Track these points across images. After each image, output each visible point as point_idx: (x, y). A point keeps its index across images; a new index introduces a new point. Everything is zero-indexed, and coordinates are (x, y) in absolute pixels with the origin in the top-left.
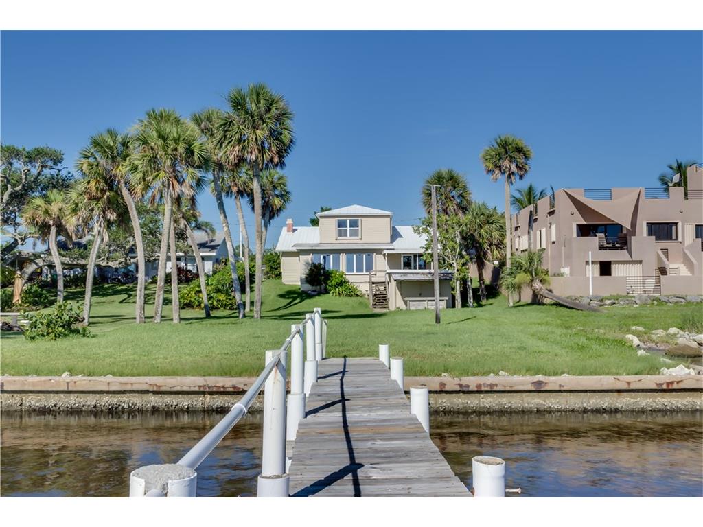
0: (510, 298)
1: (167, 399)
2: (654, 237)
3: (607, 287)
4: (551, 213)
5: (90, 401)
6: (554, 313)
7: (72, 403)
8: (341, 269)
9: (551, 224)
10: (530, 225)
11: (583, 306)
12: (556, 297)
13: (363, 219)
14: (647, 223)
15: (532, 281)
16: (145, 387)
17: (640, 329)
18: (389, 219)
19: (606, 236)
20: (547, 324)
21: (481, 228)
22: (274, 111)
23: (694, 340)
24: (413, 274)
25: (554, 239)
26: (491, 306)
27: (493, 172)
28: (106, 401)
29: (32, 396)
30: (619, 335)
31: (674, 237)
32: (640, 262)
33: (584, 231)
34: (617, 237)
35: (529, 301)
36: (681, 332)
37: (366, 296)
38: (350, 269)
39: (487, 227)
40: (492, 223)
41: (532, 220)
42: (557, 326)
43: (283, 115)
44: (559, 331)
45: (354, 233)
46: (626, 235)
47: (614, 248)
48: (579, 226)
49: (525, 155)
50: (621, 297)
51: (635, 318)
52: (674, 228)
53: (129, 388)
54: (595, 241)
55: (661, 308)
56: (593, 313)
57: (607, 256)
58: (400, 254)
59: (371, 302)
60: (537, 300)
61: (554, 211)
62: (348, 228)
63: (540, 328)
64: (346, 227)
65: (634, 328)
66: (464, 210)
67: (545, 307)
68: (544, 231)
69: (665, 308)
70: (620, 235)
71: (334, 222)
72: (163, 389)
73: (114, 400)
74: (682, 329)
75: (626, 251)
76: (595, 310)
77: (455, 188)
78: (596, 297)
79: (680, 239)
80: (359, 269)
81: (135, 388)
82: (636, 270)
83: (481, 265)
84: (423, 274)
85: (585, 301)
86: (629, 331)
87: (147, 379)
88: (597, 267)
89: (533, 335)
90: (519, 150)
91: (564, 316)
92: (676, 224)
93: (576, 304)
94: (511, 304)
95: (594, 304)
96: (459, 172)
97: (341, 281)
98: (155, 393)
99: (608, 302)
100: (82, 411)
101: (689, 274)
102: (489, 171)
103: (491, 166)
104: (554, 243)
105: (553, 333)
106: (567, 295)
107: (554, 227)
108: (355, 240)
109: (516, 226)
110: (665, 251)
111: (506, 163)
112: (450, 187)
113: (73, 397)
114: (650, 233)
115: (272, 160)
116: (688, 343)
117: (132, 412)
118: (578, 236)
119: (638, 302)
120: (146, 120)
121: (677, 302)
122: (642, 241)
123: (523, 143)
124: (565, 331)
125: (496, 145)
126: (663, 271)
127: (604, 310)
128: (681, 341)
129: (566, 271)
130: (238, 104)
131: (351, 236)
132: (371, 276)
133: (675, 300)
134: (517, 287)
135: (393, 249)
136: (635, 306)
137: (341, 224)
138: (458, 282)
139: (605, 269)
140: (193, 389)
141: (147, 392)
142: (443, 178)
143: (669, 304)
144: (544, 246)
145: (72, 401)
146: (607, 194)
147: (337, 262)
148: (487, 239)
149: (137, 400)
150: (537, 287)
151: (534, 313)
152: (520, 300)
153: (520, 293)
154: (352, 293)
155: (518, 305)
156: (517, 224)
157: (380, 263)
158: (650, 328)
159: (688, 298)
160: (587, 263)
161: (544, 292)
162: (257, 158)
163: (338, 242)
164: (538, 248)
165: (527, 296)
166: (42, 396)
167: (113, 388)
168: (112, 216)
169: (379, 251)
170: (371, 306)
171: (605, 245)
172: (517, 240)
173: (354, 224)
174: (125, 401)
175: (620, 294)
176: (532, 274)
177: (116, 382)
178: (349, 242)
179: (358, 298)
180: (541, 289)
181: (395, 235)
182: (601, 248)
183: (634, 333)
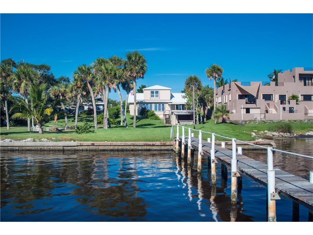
0: (215, 120)
1: (136, 147)
2: (264, 100)
3: (248, 117)
4: (229, 90)
5: (116, 148)
6: (230, 126)
7: (111, 148)
8: (153, 110)
9: (229, 94)
10: (222, 94)
11: (239, 124)
12: (230, 120)
13: (160, 91)
14: (263, 94)
15: (223, 115)
16: (130, 144)
17: (256, 131)
18: (170, 91)
19: (248, 99)
20: (228, 129)
21: (205, 95)
22: (141, 60)
23: (272, 134)
24: (181, 112)
25: (230, 99)
26: (208, 123)
27: (210, 77)
28: (120, 148)
29: (101, 146)
30: (249, 133)
31: (272, 100)
32: (260, 108)
33: (241, 97)
34: (252, 99)
35: (221, 122)
36: (268, 132)
37: (162, 120)
38: (156, 110)
39: (207, 95)
40: (209, 94)
41: (223, 92)
42: (231, 130)
43: (144, 61)
44: (232, 131)
45: (157, 96)
46: (255, 99)
47: (251, 103)
48: (239, 95)
49: (221, 71)
50: (252, 120)
51: (255, 128)
52: (272, 96)
53: (126, 144)
54: (244, 101)
55: (264, 124)
56: (242, 126)
57: (248, 106)
58: (175, 104)
59: (165, 122)
60: (224, 121)
61: (230, 89)
62: (155, 94)
63: (226, 131)
64: (154, 94)
65: (254, 131)
66: (199, 89)
67: (227, 124)
68: (227, 96)
69: (266, 124)
70: (253, 98)
71: (149, 92)
72: (135, 145)
73: (122, 147)
74: (269, 131)
75: (255, 104)
76: (243, 125)
77: (196, 82)
78: (244, 121)
79: (273, 100)
80: (159, 110)
81: (128, 144)
82: (258, 111)
83: (204, 109)
84: (185, 112)
85: (240, 122)
86: (253, 131)
87: (131, 142)
88: (245, 110)
89: (224, 132)
90: (219, 70)
91: (233, 127)
92: (272, 95)
93: (237, 123)
94: (216, 123)
95: (243, 123)
96: (198, 76)
97: (153, 114)
98: (132, 146)
99: (248, 122)
100: (114, 150)
101: (275, 112)
102: (208, 77)
103: (209, 75)
104: (230, 101)
105: (230, 132)
106: (234, 120)
107: (230, 95)
108: (157, 98)
109: (216, 93)
110: (268, 104)
111: (214, 74)
112: (195, 82)
113: (112, 147)
114: (263, 98)
115: (140, 76)
116: (270, 135)
117: (127, 150)
118: (239, 99)
119: (257, 122)
120: (96, 62)
121: (270, 122)
122: (260, 101)
123: (220, 67)
124: (233, 131)
125: (211, 67)
126: (267, 111)
127: (246, 125)
128: (267, 134)
129: (234, 111)
130: (129, 58)
131: (156, 97)
132: (164, 113)
133: (269, 121)
134: (218, 117)
135: (172, 103)
136: (257, 124)
137: (152, 92)
138: (198, 115)
139: (248, 111)
140: (142, 145)
141: (131, 145)
142: (192, 79)
143: (267, 123)
144: (227, 102)
145: (112, 148)
146: (249, 84)
147: (151, 107)
148: (207, 100)
149: (128, 148)
150: (225, 117)
151: (223, 126)
152: (218, 121)
153: (218, 119)
154: (157, 118)
155: (217, 123)
156: (217, 93)
157: (167, 108)
158: (259, 131)
159: (274, 121)
160: (241, 108)
161: (227, 119)
162: (136, 75)
163: (151, 99)
164: (225, 102)
165: (220, 120)
166: (104, 147)
167: (122, 145)
168: (85, 93)
169: (167, 103)
170: (165, 123)
171: (248, 102)
172: (217, 99)
173: (157, 92)
174: (125, 148)
175: (252, 119)
176: (223, 113)
177: (123, 143)
178: (155, 99)
179: (160, 120)
180: (226, 118)
181: (172, 97)
182: (246, 103)
183: (254, 132)
